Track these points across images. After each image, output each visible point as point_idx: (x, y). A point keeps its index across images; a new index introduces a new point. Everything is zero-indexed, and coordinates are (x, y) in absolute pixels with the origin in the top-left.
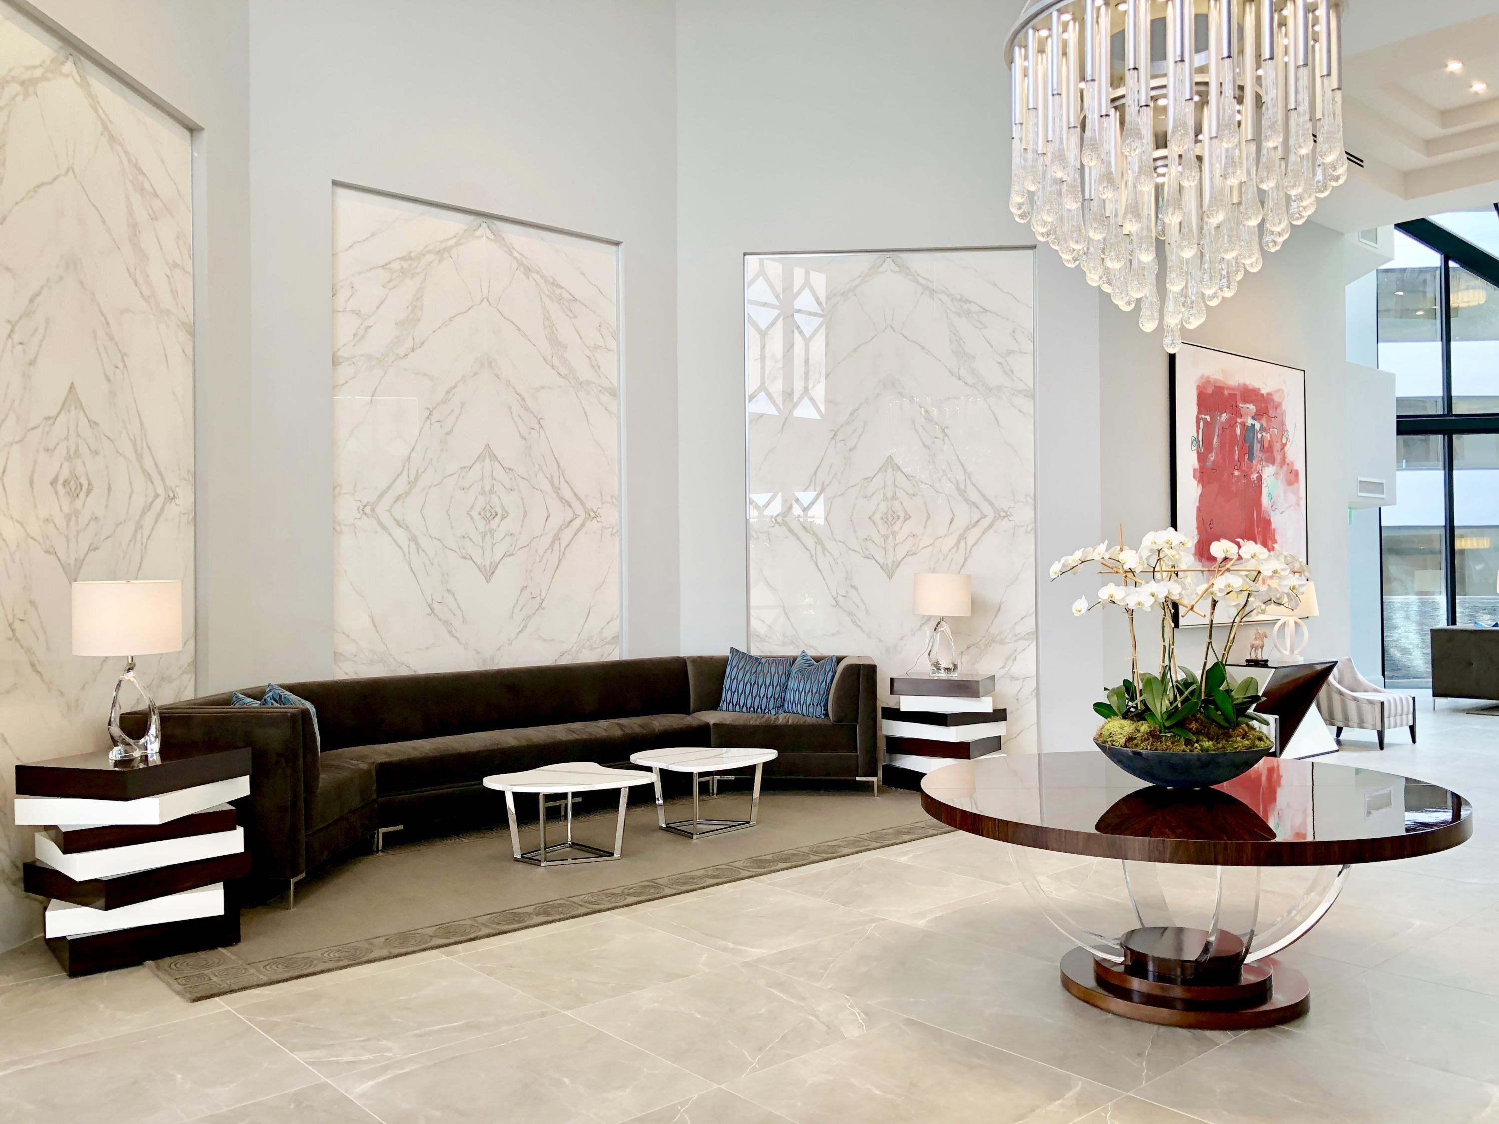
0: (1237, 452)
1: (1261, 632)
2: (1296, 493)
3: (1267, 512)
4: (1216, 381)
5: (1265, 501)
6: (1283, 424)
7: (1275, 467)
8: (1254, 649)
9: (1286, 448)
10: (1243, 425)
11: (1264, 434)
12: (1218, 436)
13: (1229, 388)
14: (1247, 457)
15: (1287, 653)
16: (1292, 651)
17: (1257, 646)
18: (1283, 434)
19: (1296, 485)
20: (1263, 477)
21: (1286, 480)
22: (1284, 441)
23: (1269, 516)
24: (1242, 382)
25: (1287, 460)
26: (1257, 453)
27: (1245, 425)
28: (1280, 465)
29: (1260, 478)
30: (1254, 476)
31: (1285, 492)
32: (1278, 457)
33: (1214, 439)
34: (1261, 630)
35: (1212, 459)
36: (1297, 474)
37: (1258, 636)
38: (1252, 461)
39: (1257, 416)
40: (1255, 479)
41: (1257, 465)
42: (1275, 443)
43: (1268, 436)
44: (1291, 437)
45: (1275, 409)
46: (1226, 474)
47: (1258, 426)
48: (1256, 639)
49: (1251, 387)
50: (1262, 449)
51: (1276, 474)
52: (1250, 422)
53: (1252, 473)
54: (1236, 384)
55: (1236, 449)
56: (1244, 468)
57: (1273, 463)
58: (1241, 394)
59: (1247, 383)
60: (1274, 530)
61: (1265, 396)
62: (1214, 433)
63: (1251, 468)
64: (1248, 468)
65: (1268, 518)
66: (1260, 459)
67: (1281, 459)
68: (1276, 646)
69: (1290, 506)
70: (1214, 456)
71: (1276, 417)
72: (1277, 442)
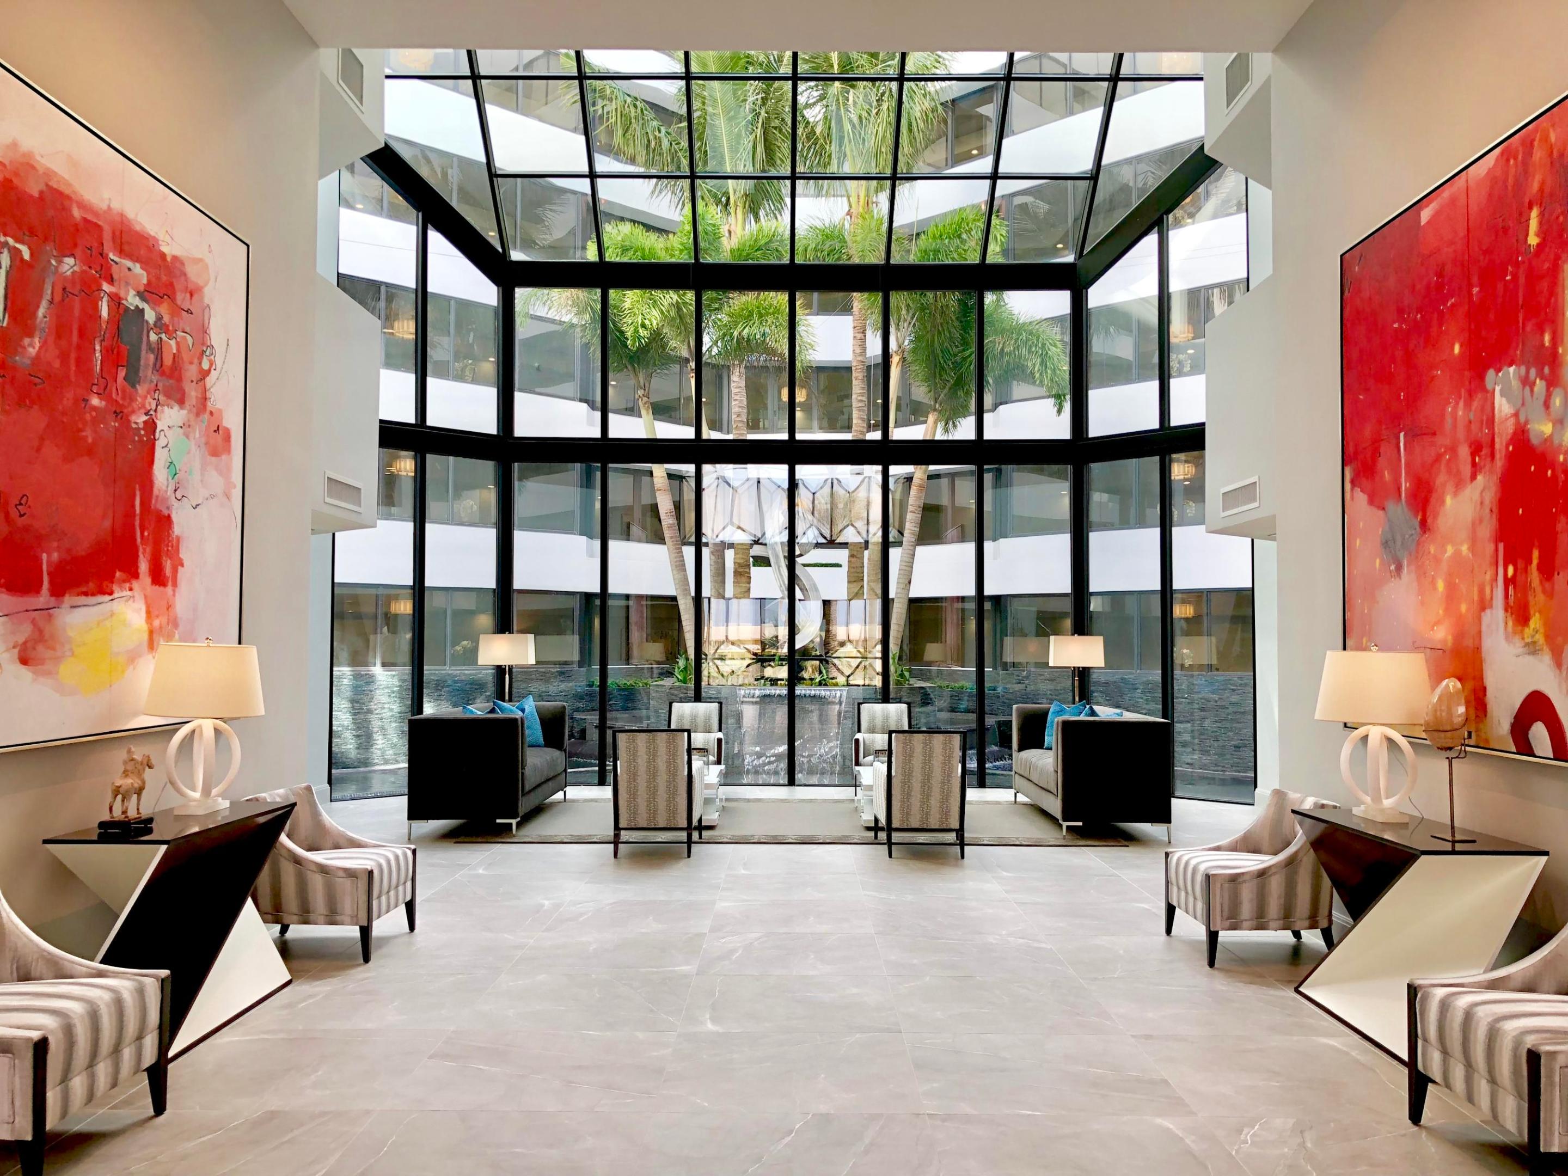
0: (98, 355)
1: (138, 757)
2: (225, 473)
3: (166, 499)
4: (49, 174)
5: (160, 473)
6: (204, 331)
7: (184, 412)
8: (120, 797)
9: (209, 380)
10: (116, 301)
11: (163, 336)
12: (51, 302)
13: (82, 206)
14: (122, 373)
15: (197, 795)
16: (206, 792)
17: (127, 791)
18: (203, 352)
19: (224, 457)
20: (160, 425)
21: (207, 443)
22: (205, 366)
23: (168, 508)
24: (116, 206)
25: (209, 404)
26: (148, 374)
27: (119, 304)
28: (194, 410)
29: (151, 426)
30: (140, 419)
31: (203, 469)
32: (192, 393)
33: (38, 307)
34: (139, 752)
35: (32, 351)
36: (227, 438)
37: (130, 767)
38: (134, 386)
39: (148, 293)
40: (141, 426)
41: (146, 397)
42: (187, 366)
43: (173, 343)
44: (219, 361)
45: (188, 295)
46: (69, 397)
47: (150, 316)
48: (126, 774)
49: (138, 228)
50: (159, 366)
51: (186, 426)
52: (132, 300)
53: (133, 412)
54: (104, 207)
55: (98, 347)
56: (114, 396)
57: (181, 402)
58: (114, 233)
59: (130, 214)
60: (178, 539)
61: (169, 259)
62: (40, 297)
63: (132, 399)
64: (124, 398)
65: (166, 512)
66: (153, 385)
67: (197, 397)
68: (172, 783)
69: (212, 496)
70: (37, 345)
71: (189, 312)
72: (191, 363)
